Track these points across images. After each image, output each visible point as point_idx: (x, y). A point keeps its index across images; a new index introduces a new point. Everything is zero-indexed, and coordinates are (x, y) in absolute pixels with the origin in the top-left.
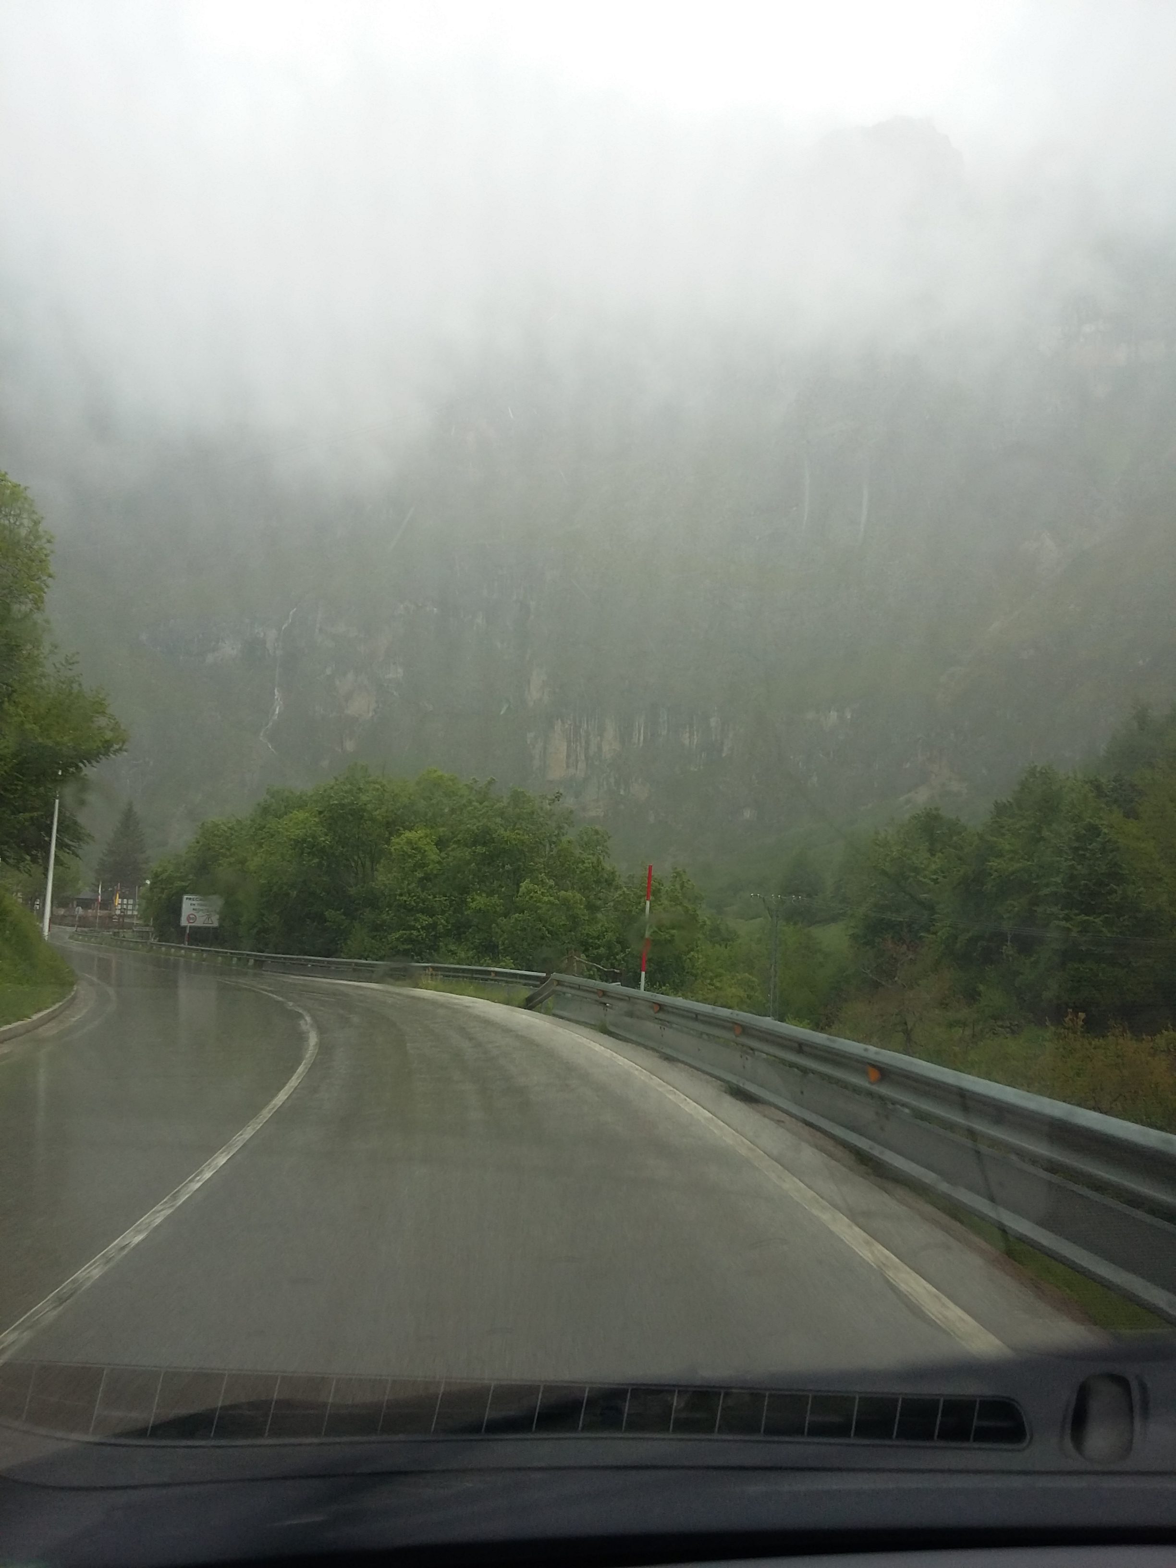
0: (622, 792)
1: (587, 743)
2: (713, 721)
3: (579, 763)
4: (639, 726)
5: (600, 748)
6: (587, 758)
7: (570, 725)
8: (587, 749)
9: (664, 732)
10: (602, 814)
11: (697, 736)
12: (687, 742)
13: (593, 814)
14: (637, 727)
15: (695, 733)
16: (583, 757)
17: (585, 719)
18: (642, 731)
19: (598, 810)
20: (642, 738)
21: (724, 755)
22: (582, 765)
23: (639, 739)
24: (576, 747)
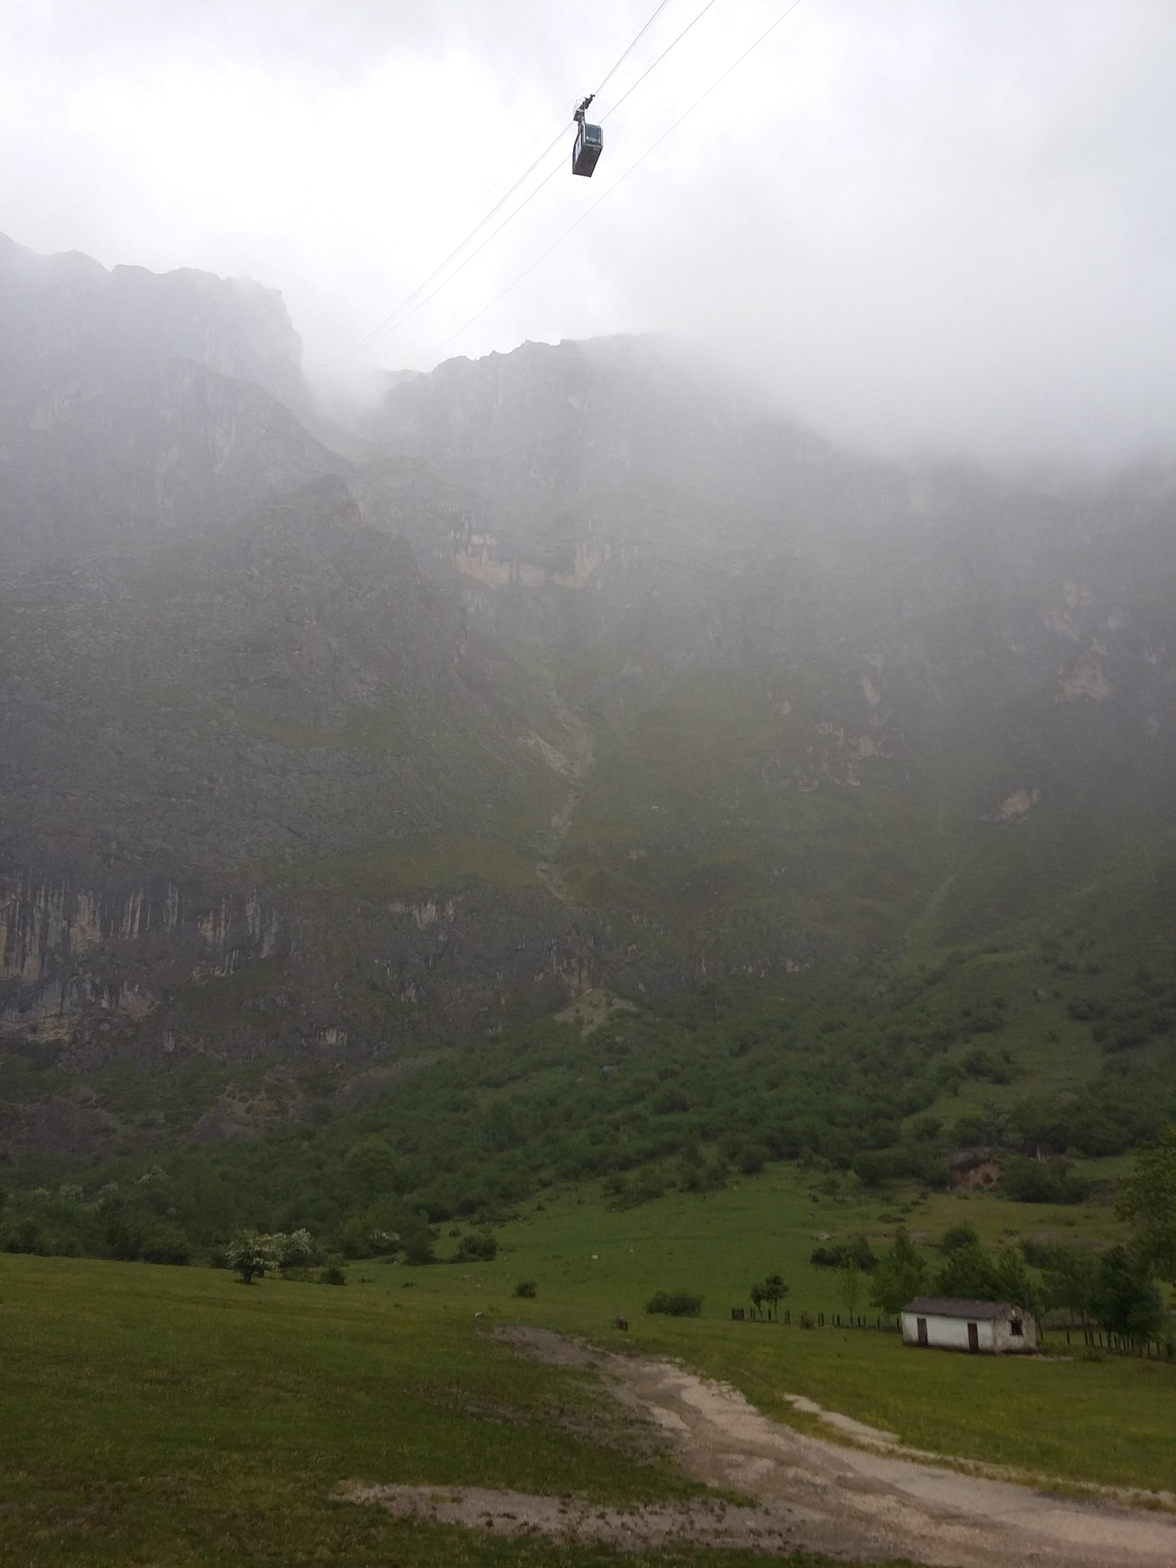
0: (104, 1004)
1: (45, 927)
2: (251, 908)
3: (28, 959)
4: (133, 908)
5: (66, 937)
6: (43, 952)
7: (15, 901)
8: (44, 938)
9: (173, 920)
10: (67, 1038)
11: (225, 928)
12: (210, 935)
13: (49, 1036)
14: (130, 909)
15: (223, 923)
16: (36, 950)
17: (43, 893)
18: (138, 916)
19: (59, 1030)
20: (136, 929)
21: (263, 956)
22: (32, 962)
23: (132, 929)
24: (24, 935)
